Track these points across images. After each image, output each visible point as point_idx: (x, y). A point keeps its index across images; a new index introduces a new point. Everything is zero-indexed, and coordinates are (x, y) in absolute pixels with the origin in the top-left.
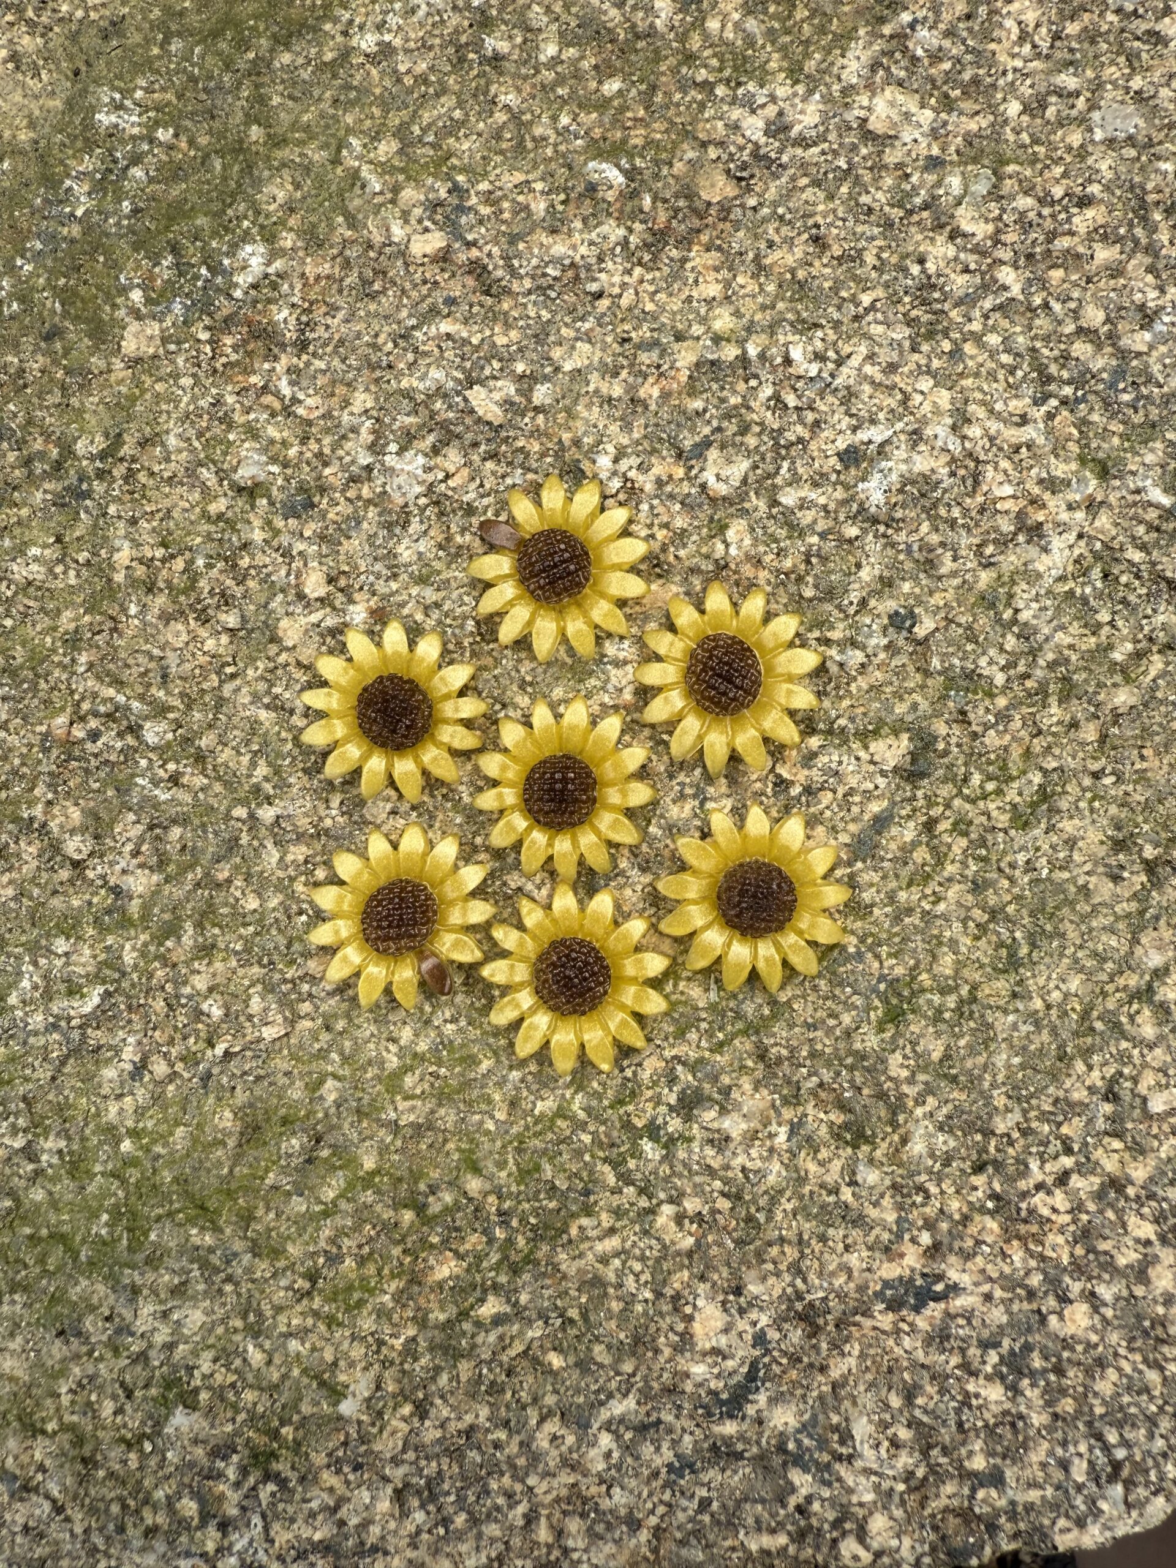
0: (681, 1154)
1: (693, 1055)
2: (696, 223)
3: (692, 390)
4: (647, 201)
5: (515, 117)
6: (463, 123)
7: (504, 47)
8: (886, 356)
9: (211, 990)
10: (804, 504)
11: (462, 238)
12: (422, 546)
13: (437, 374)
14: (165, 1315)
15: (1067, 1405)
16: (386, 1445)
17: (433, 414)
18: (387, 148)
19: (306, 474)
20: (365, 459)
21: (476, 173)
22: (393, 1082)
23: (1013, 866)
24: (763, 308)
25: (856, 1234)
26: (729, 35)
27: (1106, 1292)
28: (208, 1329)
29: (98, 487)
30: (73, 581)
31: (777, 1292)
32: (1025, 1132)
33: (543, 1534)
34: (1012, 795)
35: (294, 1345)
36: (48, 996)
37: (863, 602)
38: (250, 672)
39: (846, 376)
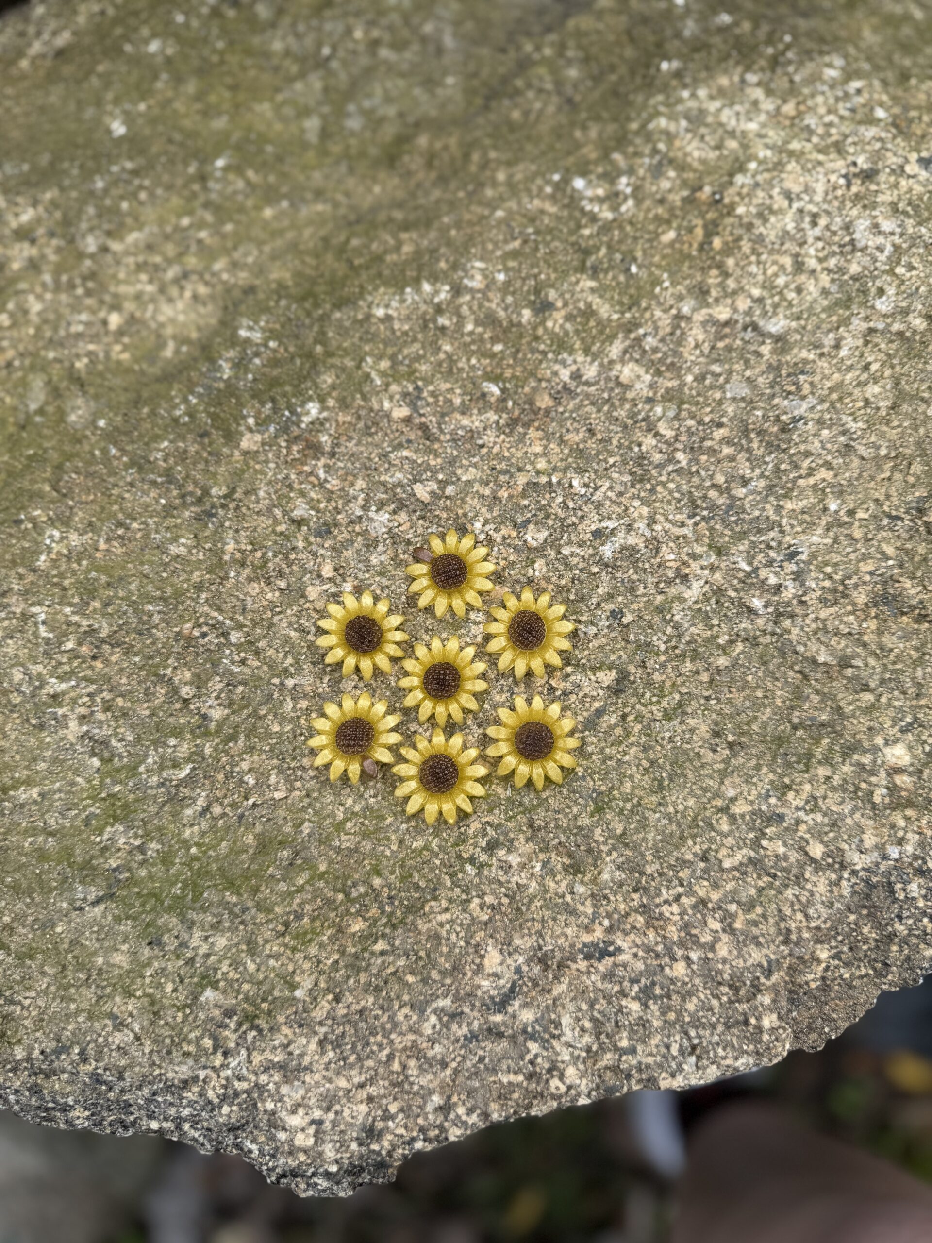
0: (486, 873)
1: (496, 821)
2: (533, 417)
3: (524, 495)
4: (510, 404)
5: (449, 356)
6: (424, 357)
7: (447, 323)
8: (618, 488)
9: (250, 770)
10: (573, 555)
11: (417, 411)
12: (383, 558)
13: (399, 475)
14: (207, 938)
15: (672, 1016)
16: (318, 1014)
17: (395, 495)
18: (384, 364)
19: (328, 517)
20: (359, 513)
21: (428, 381)
22: (339, 827)
23: (663, 739)
24: (562, 460)
25: (572, 919)
26: (557, 329)
27: (694, 956)
28: (228, 948)
29: (221, 512)
30: (201, 557)
31: (529, 944)
32: (661, 874)
33: (396, 1066)
34: (664, 704)
35: (272, 962)
36: (162, 768)
37: (598, 604)
38: (289, 612)
39: (598, 496)
